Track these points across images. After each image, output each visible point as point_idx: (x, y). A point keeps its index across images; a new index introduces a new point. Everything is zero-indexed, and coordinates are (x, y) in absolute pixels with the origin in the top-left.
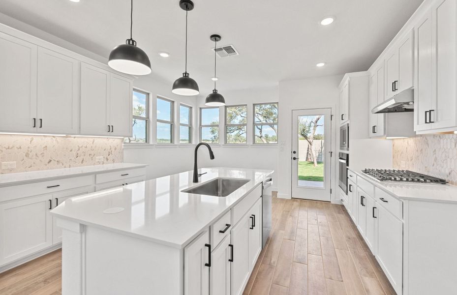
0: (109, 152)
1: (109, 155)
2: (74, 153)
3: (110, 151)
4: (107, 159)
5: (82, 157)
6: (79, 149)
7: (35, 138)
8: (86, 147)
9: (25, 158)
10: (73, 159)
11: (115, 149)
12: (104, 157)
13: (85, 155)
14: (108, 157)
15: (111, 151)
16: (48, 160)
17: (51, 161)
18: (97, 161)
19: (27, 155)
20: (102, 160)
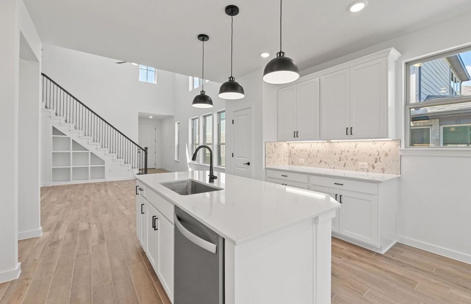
0: (377, 159)
1: (376, 162)
2: (338, 156)
3: (378, 157)
4: (373, 167)
5: (345, 161)
6: (342, 153)
7: (313, 145)
8: (349, 151)
9: (308, 158)
10: (336, 161)
11: (387, 155)
12: (369, 164)
13: (347, 159)
14: (375, 165)
15: (380, 158)
16: (319, 161)
17: (321, 161)
18: (360, 167)
19: (309, 156)
20: (367, 167)
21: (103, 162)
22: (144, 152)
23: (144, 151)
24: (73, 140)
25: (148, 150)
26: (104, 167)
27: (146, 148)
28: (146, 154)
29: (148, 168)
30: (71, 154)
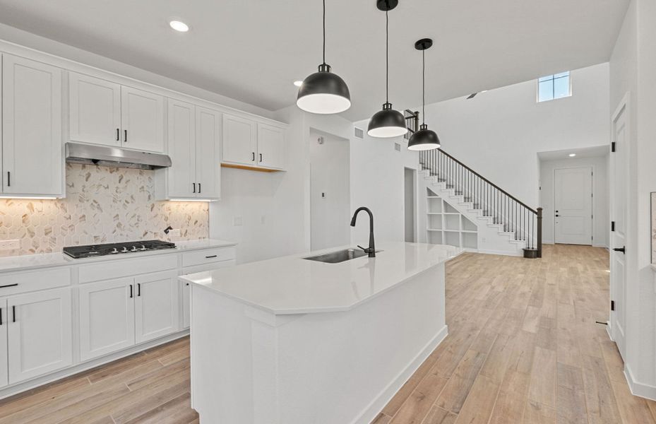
21: (475, 228)
22: (536, 216)
23: (536, 213)
24: (444, 201)
25: (543, 211)
26: (476, 234)
27: (540, 210)
28: (540, 219)
29: (543, 242)
30: (443, 216)
